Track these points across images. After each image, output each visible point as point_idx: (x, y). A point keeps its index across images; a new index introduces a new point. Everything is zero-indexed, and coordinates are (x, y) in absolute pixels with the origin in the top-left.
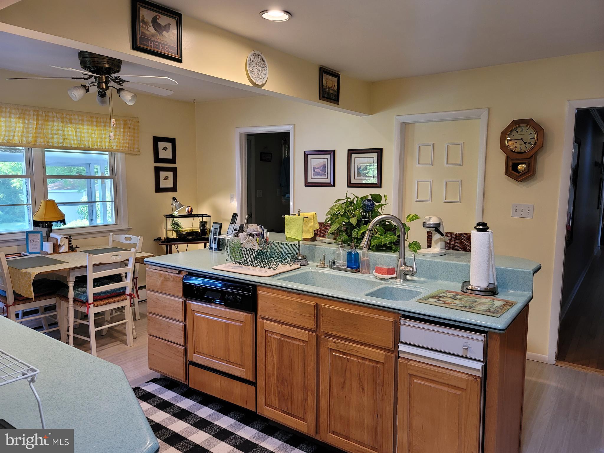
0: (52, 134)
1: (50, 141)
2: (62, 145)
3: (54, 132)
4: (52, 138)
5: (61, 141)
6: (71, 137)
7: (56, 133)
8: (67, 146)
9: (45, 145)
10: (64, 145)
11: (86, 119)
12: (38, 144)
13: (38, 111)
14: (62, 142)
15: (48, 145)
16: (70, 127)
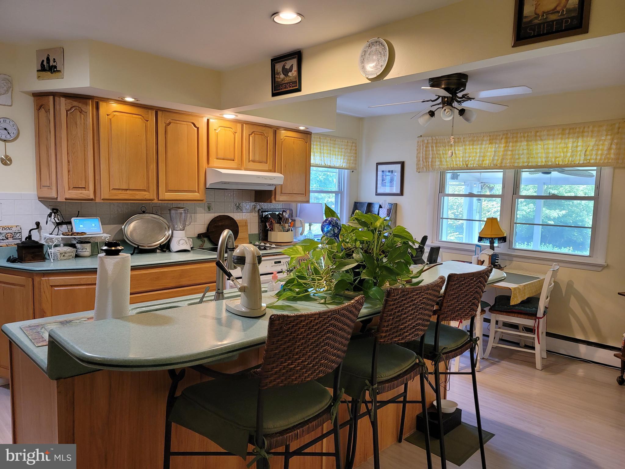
0: (518, 154)
1: (517, 161)
2: (526, 164)
3: (521, 152)
4: (519, 159)
5: (525, 160)
6: (539, 155)
7: (522, 152)
8: (533, 165)
9: (511, 166)
10: (530, 164)
11: (557, 132)
12: (503, 165)
13: (507, 134)
14: (527, 162)
15: (513, 166)
16: (540, 145)
